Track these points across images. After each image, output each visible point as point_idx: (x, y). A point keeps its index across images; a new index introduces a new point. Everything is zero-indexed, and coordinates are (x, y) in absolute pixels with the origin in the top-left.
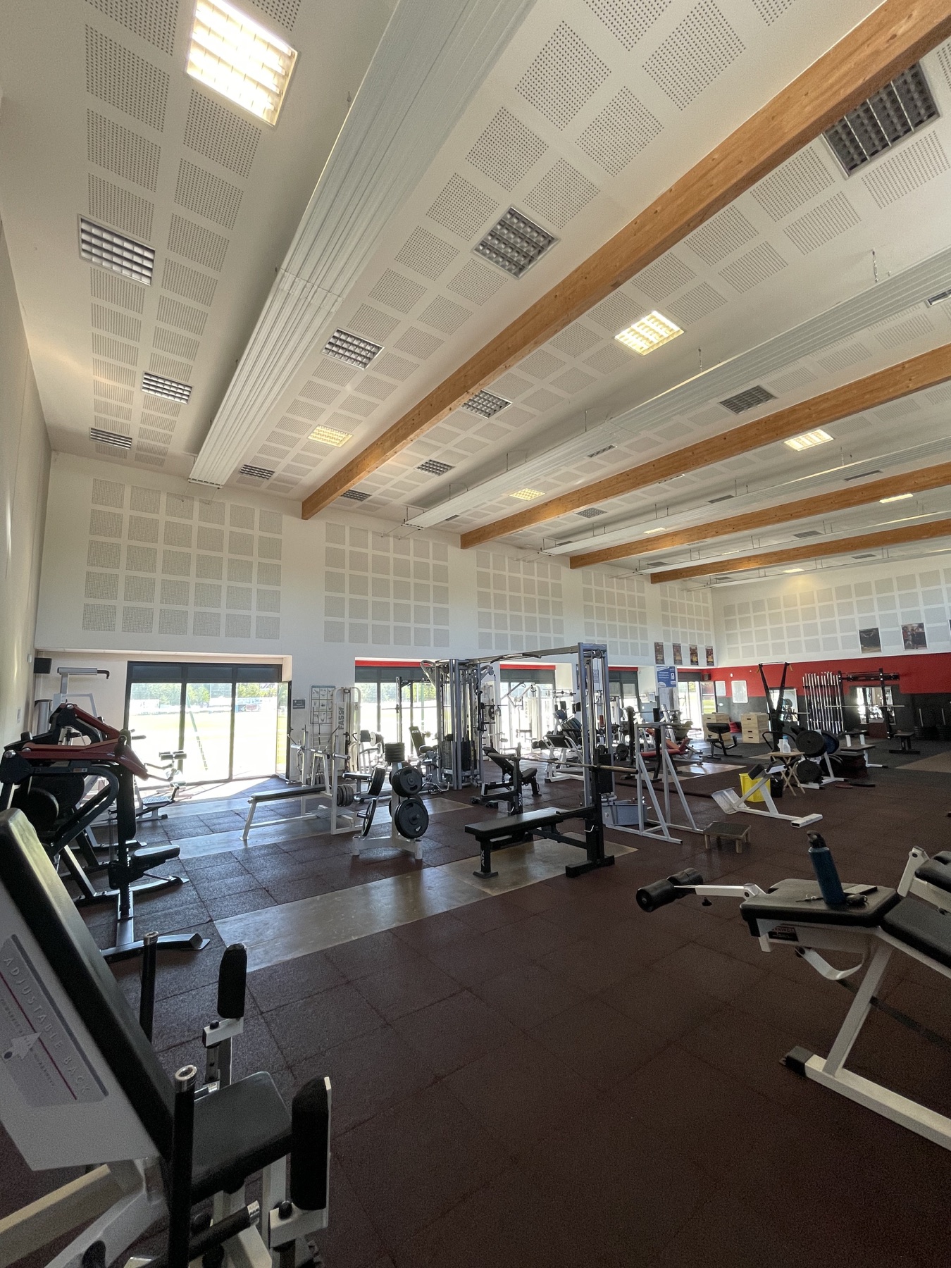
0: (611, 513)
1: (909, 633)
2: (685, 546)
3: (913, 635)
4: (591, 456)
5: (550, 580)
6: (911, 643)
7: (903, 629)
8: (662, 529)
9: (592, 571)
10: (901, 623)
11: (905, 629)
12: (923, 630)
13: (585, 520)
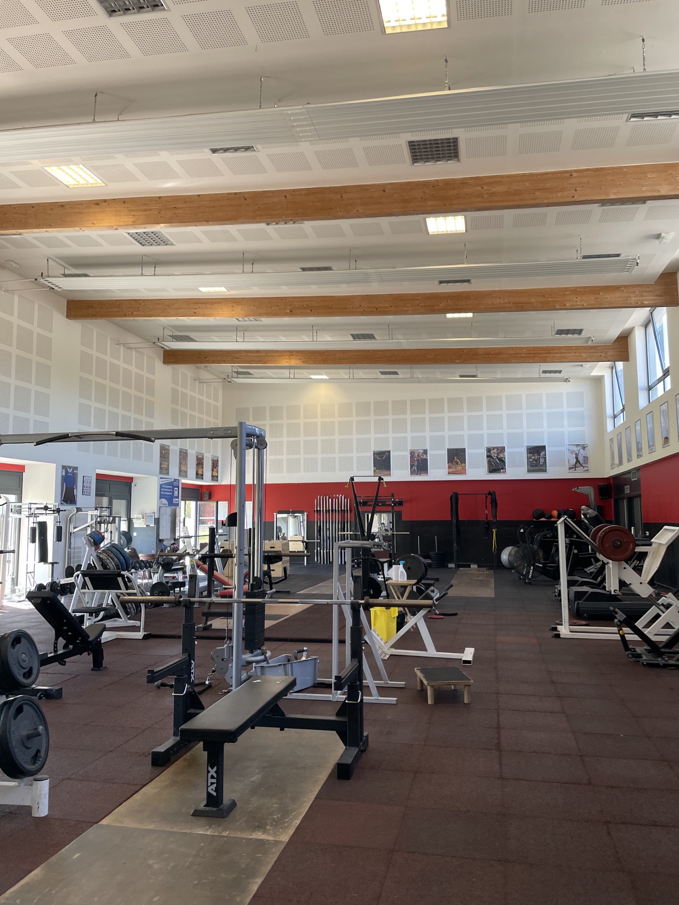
0: (179, 247)
1: (415, 459)
2: (233, 321)
3: (418, 460)
4: (214, 151)
5: (36, 329)
6: (416, 468)
7: (411, 454)
8: (223, 289)
9: (96, 328)
10: (409, 448)
11: (412, 453)
12: (427, 456)
13: (136, 248)
